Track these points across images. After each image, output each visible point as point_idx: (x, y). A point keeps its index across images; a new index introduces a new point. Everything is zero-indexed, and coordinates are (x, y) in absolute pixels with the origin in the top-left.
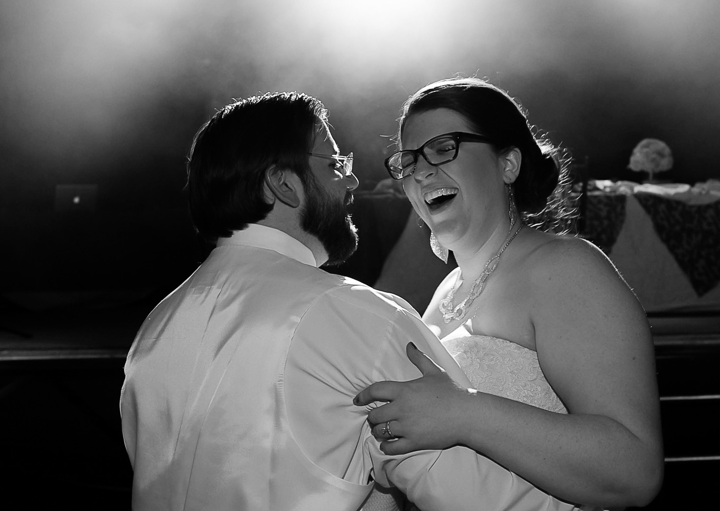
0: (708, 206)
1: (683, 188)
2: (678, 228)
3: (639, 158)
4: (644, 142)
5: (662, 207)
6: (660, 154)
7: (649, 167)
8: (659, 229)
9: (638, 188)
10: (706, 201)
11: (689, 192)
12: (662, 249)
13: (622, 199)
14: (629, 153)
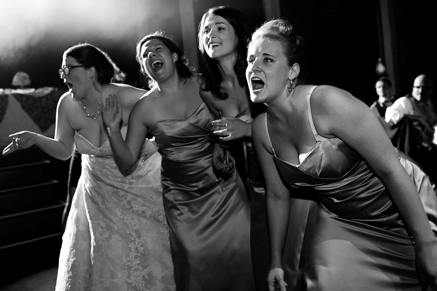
0: (43, 97)
1: (32, 90)
2: (31, 106)
3: (16, 80)
4: (18, 74)
5: (24, 99)
6: (24, 78)
7: (20, 83)
8: (24, 107)
9: (14, 91)
10: (41, 95)
11: (34, 92)
12: (26, 115)
13: (6, 96)
14: (12, 78)
